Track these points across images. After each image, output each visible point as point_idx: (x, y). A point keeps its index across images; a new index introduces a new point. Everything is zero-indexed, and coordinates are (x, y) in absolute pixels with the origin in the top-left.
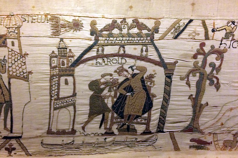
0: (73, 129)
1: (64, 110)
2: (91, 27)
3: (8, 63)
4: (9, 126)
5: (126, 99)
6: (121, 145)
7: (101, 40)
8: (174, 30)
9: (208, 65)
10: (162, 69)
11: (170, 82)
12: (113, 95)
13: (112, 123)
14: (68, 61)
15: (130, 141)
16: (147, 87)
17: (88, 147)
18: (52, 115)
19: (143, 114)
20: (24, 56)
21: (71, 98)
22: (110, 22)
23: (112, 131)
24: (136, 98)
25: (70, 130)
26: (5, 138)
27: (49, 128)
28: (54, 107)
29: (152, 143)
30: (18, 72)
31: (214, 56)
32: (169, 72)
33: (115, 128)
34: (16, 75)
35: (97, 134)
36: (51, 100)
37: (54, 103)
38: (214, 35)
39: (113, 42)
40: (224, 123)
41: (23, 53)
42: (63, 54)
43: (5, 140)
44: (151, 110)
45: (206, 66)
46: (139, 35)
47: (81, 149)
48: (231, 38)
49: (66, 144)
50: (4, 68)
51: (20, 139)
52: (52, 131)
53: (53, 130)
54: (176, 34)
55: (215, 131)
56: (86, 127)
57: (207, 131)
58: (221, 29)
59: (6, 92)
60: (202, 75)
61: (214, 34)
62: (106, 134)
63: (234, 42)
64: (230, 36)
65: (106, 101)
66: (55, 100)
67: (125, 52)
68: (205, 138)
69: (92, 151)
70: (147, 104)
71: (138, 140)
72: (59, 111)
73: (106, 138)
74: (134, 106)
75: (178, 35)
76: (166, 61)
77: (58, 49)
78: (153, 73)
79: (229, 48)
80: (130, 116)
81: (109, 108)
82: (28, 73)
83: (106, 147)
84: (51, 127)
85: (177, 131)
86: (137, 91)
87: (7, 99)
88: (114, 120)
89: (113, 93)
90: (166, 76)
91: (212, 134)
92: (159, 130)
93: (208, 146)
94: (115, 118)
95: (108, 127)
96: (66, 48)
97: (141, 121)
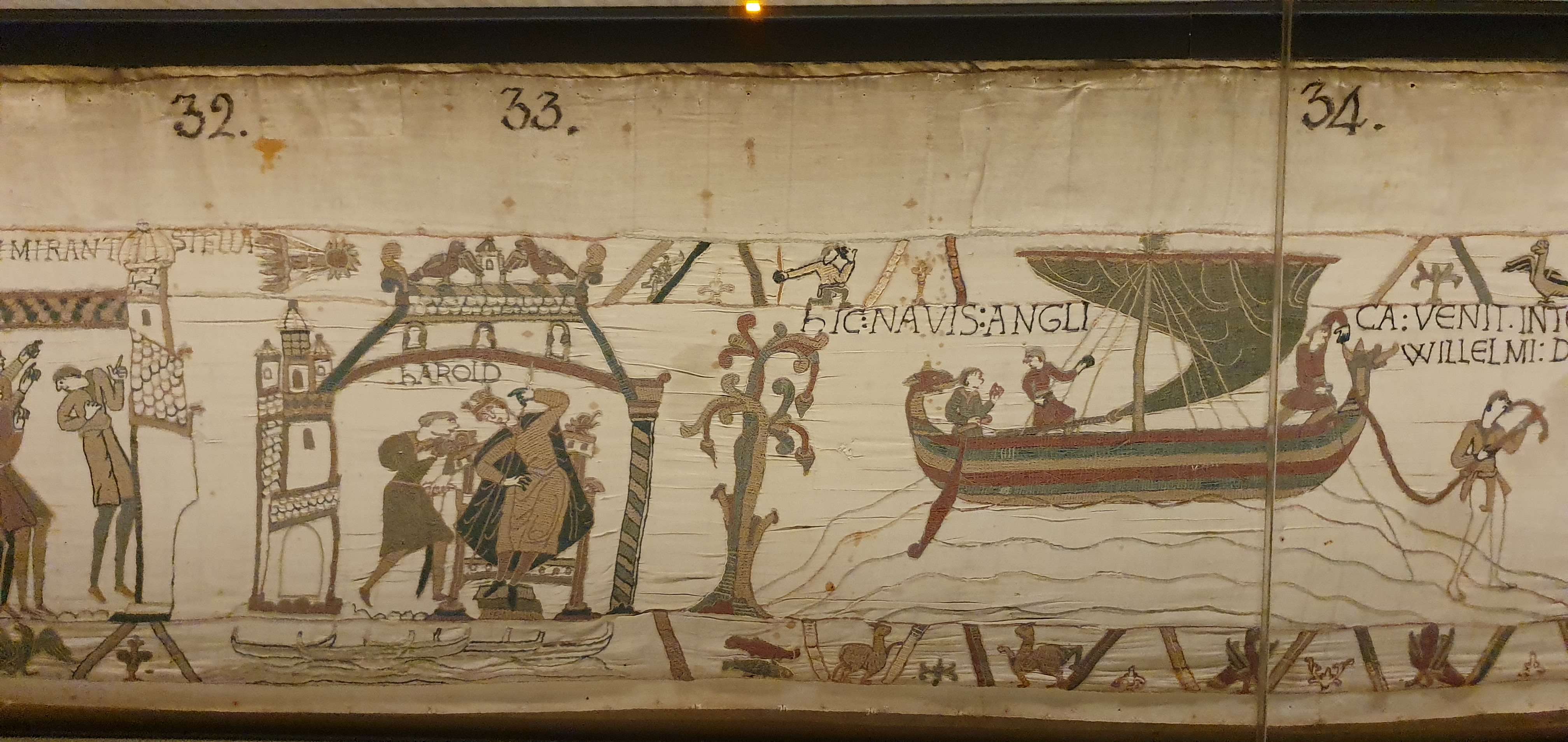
0: (331, 597)
1: (299, 531)
2: (385, 265)
3: (132, 377)
4: (130, 582)
5: (502, 500)
6: (492, 654)
7: (417, 305)
8: (652, 275)
9: (768, 386)
10: (619, 399)
11: (647, 441)
12: (460, 487)
13: (459, 581)
14: (313, 373)
15: (520, 642)
16: (572, 457)
17: (380, 657)
18: (264, 548)
19: (562, 548)
20: (179, 355)
21: (325, 492)
22: (443, 246)
23: (458, 608)
24: (535, 495)
25: (323, 600)
26: (118, 618)
27: (255, 589)
28: (270, 520)
29: (596, 649)
30: (161, 406)
31: (789, 358)
32: (644, 411)
33: (468, 597)
34: (155, 415)
35: (409, 617)
36: (261, 496)
37: (270, 507)
38: (780, 291)
39: (456, 310)
40: (835, 586)
41: (176, 349)
42: (296, 352)
43: (118, 625)
44: (587, 538)
45: (761, 392)
46: (536, 288)
47: (358, 665)
48: (837, 301)
49: (309, 646)
50: (119, 392)
51: (164, 623)
52: (266, 600)
53: (267, 598)
54: (659, 288)
55: (807, 612)
56: (373, 592)
57: (779, 612)
58: (803, 271)
59: (123, 471)
60: (750, 419)
61: (781, 288)
62: (440, 615)
63: (849, 314)
64: (833, 295)
65: (437, 502)
66: (275, 496)
67: (493, 342)
68: (777, 636)
69: (395, 672)
70: (574, 514)
71: (546, 641)
72: (286, 536)
73: (439, 631)
74: (529, 525)
75: (665, 291)
76: (633, 372)
77: (282, 333)
78: (590, 412)
79: (835, 332)
80: (517, 554)
81: (447, 529)
82: (189, 410)
83: (441, 662)
84: (262, 589)
85: (681, 610)
86: (538, 471)
87: (127, 492)
88: (466, 570)
89: (458, 480)
90: (635, 424)
91: (799, 619)
92: (617, 604)
93: (785, 664)
94: (468, 561)
95: (446, 591)
96: (307, 332)
97: (556, 572)
